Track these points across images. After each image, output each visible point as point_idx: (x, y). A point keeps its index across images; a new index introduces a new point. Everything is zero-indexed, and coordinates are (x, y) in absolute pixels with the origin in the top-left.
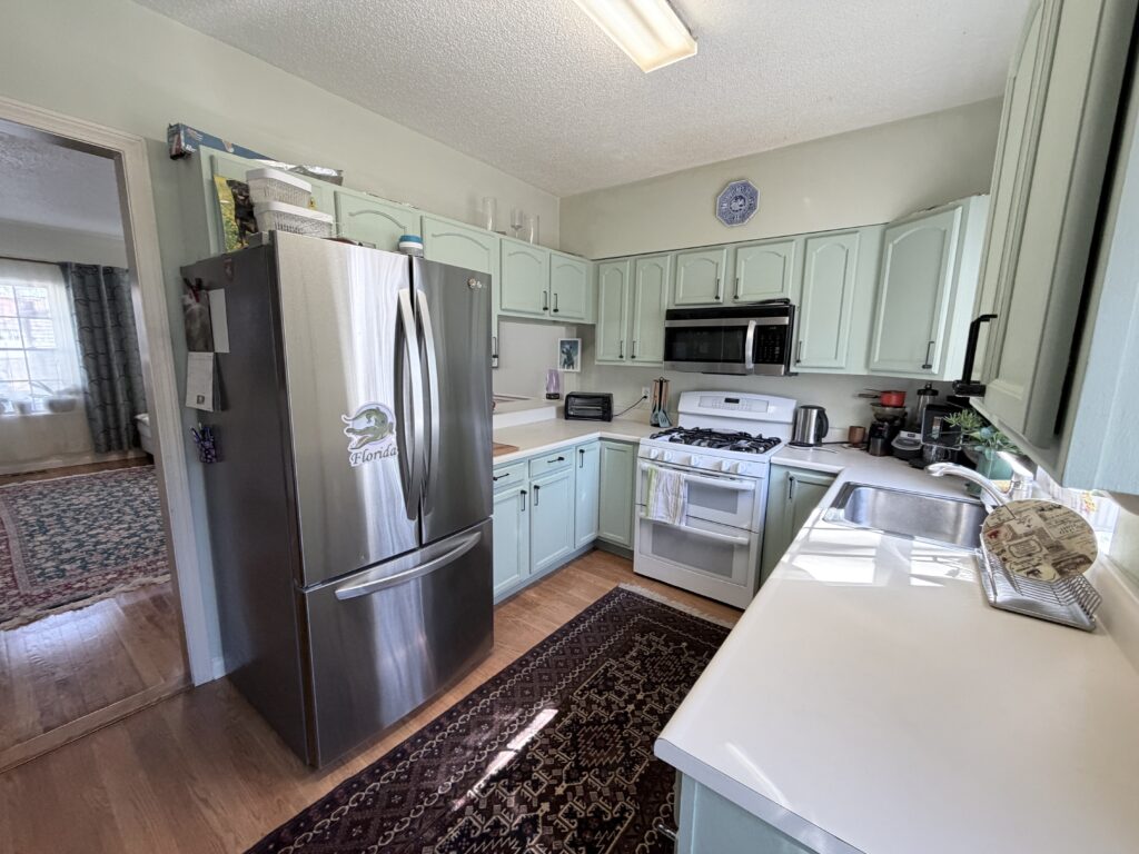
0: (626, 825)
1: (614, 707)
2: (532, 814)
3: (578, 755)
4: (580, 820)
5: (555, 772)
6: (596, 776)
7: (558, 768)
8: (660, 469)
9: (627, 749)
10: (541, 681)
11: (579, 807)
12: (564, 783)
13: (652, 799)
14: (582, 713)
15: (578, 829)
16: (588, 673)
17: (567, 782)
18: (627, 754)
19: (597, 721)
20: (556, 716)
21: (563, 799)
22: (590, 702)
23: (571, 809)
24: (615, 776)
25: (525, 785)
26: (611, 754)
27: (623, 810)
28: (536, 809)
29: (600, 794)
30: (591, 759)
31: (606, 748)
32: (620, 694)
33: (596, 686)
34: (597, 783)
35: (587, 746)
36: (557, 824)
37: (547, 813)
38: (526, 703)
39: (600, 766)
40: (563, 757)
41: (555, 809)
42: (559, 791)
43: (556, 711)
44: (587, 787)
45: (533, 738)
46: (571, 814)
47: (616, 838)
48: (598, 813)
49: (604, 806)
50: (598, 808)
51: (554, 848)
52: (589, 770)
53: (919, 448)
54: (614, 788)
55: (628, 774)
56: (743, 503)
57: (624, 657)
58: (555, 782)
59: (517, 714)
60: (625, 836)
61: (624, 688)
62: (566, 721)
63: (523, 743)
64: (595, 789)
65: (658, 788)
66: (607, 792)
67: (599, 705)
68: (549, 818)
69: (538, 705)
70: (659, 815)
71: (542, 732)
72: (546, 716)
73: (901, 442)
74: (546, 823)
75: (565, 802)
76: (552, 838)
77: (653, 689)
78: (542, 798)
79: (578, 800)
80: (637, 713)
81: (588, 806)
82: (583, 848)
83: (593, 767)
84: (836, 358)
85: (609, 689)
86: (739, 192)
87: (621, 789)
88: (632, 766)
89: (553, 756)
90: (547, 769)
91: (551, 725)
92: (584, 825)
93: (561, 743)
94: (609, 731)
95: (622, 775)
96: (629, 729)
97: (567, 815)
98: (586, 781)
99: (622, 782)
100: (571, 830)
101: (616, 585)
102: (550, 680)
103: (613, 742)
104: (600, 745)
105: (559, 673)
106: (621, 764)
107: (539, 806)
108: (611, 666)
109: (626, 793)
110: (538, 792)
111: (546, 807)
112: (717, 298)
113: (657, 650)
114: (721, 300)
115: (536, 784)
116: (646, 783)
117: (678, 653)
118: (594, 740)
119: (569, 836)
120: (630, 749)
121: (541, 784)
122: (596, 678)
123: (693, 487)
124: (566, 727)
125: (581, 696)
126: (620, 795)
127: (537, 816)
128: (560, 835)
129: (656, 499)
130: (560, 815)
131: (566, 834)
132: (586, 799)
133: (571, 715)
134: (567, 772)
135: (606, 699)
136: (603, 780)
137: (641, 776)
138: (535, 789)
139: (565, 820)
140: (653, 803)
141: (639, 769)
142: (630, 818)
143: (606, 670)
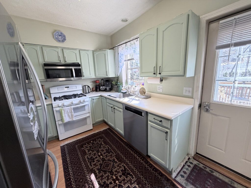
0: (126, 166)
1: (99, 160)
2: (118, 185)
3: (108, 171)
4: (122, 175)
5: (110, 178)
6: (114, 169)
7: (109, 177)
8: (63, 108)
9: (111, 161)
10: (79, 176)
11: (120, 174)
12: (113, 176)
13: (122, 160)
14: (97, 167)
15: (124, 176)
16: (86, 162)
17: (113, 175)
18: (112, 161)
19: (101, 165)
20: (94, 174)
21: (117, 177)
22: (95, 165)
23: (119, 176)
24: (116, 165)
25: (110, 186)
26: (110, 164)
27: (123, 166)
28: (117, 184)
29: (118, 169)
30: (110, 169)
31: (109, 165)
32: (96, 158)
33: (91, 162)
34: (116, 169)
35: (106, 168)
36: (122, 180)
37: (119, 182)
38: (85, 181)
39: (112, 167)
40: (107, 175)
41: (118, 180)
42: (114, 178)
43: (93, 174)
44: (116, 171)
45: (97, 182)
46: (120, 176)
47: (128, 169)
48: (122, 171)
49: (121, 169)
50: (121, 170)
51: (126, 182)
52: (112, 170)
53: (105, 89)
54: (118, 166)
55: (116, 162)
56: (86, 108)
57: (86, 153)
58: (112, 178)
59: (87, 185)
60: (128, 167)
61: (95, 156)
62: (97, 172)
63: (98, 185)
64: (117, 170)
65: (121, 158)
66: (118, 168)
67: (97, 163)
68: (120, 181)
69: (88, 178)
70: (126, 160)
71: (97, 179)
72: (93, 177)
73: (101, 88)
74: (121, 183)
75: (118, 177)
76: (124, 182)
77: (99, 151)
78: (115, 182)
79: (118, 174)
80: (103, 156)
81: (120, 172)
82: (128, 175)
83: (112, 169)
84: (90, 75)
85: (94, 159)
86: (60, 34)
87: (119, 165)
88: (115, 161)
89: (105, 177)
90: (108, 180)
91: (96, 176)
92: (123, 174)
93: (103, 174)
94: (105, 163)
95: (116, 164)
96: (106, 159)
97: (120, 177)
98: (114, 171)
99: (117, 164)
100: (124, 177)
101: (60, 146)
102: (81, 173)
103: (108, 163)
104: (107, 166)
105: (81, 170)
106: (114, 163)
107: (116, 183)
108: (87, 157)
109: (120, 164)
110: (113, 183)
111: (117, 182)
112: (60, 61)
113: (89, 146)
114: (61, 62)
115: (111, 183)
116: (119, 160)
117: (93, 144)
118: (106, 167)
119: (125, 178)
120: (111, 160)
121: (111, 182)
122: (89, 161)
123: (74, 109)
124: (99, 172)
125: (92, 166)
126: (120, 165)
127: (119, 184)
128: (124, 180)
129: (65, 116)
130: (120, 179)
131: (124, 178)
132: (118, 172)
133: (96, 170)
134: (111, 175)
135: (96, 161)
136: (116, 168)
137: (117, 160)
138: (112, 184)
139: (121, 178)
140: (123, 160)
141: (116, 160)
142: (125, 165)
143: (87, 158)
